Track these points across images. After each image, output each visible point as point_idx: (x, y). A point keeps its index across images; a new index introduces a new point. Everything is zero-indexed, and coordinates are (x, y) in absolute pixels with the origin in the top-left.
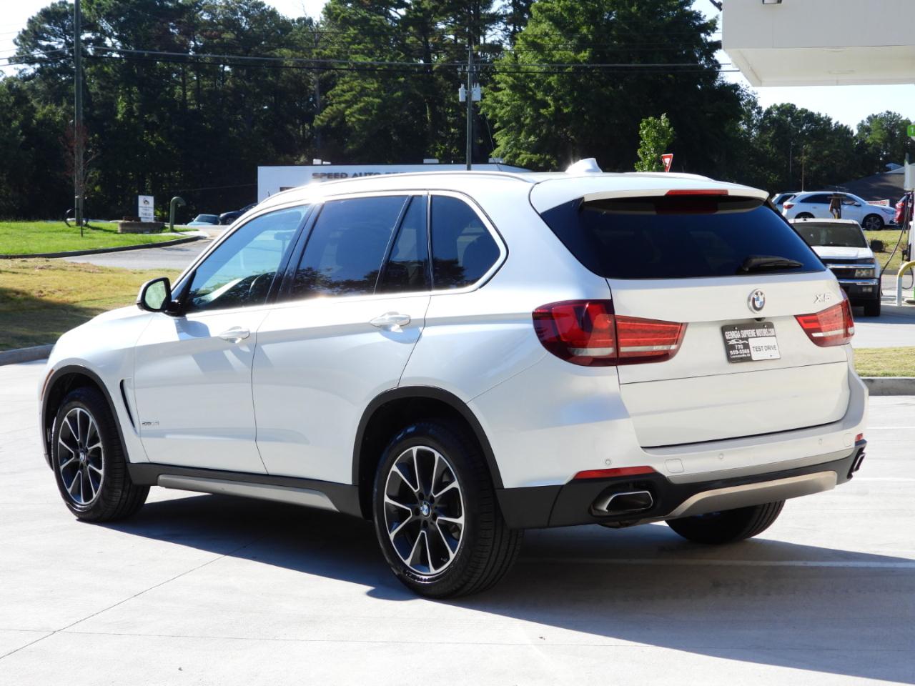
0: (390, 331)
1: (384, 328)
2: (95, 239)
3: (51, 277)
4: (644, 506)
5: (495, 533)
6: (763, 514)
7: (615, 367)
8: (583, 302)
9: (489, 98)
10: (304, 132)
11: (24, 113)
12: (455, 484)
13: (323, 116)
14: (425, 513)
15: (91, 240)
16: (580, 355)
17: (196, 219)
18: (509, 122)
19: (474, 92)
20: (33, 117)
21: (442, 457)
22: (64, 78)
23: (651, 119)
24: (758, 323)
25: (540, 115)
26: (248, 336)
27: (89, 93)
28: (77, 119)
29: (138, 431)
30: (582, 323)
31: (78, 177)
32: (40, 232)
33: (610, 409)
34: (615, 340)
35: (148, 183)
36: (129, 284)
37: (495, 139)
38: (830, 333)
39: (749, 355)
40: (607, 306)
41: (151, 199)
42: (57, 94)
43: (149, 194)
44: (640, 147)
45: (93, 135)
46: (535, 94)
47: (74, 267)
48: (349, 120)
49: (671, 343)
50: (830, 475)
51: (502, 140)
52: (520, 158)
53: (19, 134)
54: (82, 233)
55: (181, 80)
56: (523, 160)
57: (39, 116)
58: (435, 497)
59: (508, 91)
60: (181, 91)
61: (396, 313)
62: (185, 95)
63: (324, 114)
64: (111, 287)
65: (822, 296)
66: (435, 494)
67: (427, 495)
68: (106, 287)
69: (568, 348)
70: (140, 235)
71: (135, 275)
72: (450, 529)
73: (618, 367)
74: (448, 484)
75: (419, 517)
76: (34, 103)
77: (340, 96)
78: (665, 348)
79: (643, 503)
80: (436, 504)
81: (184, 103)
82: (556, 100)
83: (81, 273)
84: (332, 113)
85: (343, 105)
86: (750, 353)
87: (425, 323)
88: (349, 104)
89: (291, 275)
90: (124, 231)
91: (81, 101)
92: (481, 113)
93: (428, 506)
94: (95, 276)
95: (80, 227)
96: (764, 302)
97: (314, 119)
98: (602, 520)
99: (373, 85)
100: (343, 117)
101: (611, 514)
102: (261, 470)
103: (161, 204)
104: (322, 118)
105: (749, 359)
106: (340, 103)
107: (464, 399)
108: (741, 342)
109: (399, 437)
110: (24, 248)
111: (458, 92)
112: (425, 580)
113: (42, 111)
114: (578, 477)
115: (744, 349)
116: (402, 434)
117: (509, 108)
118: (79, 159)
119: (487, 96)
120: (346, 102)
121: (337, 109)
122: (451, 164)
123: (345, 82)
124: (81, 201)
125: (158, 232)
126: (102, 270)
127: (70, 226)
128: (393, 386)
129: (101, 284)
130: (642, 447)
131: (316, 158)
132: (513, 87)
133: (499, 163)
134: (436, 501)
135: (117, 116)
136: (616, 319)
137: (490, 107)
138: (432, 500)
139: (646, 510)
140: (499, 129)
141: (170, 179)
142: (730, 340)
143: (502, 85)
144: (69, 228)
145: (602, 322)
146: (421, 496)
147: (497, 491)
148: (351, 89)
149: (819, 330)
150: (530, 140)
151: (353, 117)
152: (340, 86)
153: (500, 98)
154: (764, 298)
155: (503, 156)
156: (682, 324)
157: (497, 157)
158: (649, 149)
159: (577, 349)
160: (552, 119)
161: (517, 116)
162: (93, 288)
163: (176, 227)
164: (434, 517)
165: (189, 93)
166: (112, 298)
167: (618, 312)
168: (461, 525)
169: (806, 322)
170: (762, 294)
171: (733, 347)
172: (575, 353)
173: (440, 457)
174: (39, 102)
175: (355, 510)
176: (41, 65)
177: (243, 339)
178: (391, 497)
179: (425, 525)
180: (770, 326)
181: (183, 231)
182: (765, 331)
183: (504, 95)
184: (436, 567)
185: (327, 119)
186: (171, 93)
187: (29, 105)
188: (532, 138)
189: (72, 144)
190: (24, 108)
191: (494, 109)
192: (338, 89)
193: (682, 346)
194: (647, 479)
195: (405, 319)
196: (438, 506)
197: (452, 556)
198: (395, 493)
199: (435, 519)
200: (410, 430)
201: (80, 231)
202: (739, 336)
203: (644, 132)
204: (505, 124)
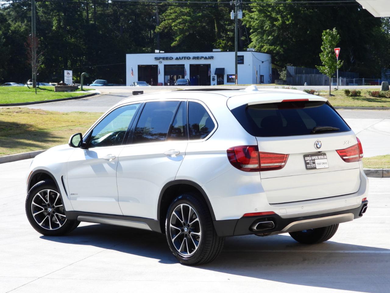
0: (171, 157)
1: (169, 156)
2: (43, 95)
3: (22, 117)
4: (271, 227)
5: (213, 239)
6: (329, 231)
7: (259, 172)
8: (247, 146)
9: (247, 16)
10: (151, 35)
11: (5, 27)
12: (197, 219)
13: (160, 26)
14: (186, 231)
15: (41, 96)
16: (245, 167)
17: (94, 82)
18: (257, 29)
19: (239, 14)
20: (10, 29)
21: (192, 208)
22: (25, 8)
23: (328, 30)
24: (319, 154)
25: (274, 25)
26: (114, 158)
27: (38, 16)
28: (33, 34)
29: (69, 197)
30: (246, 155)
31: (34, 63)
32: (14, 91)
33: (257, 189)
34: (259, 162)
35: (69, 63)
36: (61, 120)
37: (250, 38)
38: (351, 157)
39: (315, 167)
40: (256, 148)
41: (71, 72)
42: (22, 16)
43: (70, 69)
44: (322, 45)
45: (40, 38)
46: (271, 14)
47: (33, 111)
48: (174, 29)
49: (282, 162)
50: (351, 215)
51: (254, 38)
52: (264, 48)
53: (2, 38)
54: (36, 92)
55: (86, 8)
56: (265, 49)
57: (12, 28)
58: (190, 224)
59: (257, 13)
60: (86, 14)
61: (174, 150)
62: (88, 16)
63: (160, 25)
64: (52, 122)
65: (348, 142)
66: (190, 223)
67: (187, 224)
68: (49, 122)
69: (241, 165)
70: (66, 92)
71: (64, 116)
72: (196, 237)
73: (261, 172)
74: (195, 219)
75: (184, 233)
76: (10, 21)
77: (169, 16)
78: (279, 164)
79: (270, 226)
80: (190, 227)
81: (88, 20)
82: (282, 17)
83: (37, 114)
84: (165, 25)
85: (171, 21)
86: (315, 166)
87: (185, 154)
88: (174, 20)
89: (133, 130)
90: (56, 91)
91: (35, 24)
92: (243, 24)
93: (187, 228)
94: (44, 116)
95: (35, 88)
96: (321, 145)
97: (155, 28)
98: (256, 233)
99: (186, 10)
100: (171, 27)
101: (257, 230)
102: (120, 214)
103: (76, 74)
104: (159, 27)
105: (315, 168)
106: (169, 19)
107: (201, 185)
108: (312, 161)
109: (176, 200)
110: (7, 100)
111: (230, 14)
112: (186, 258)
113: (14, 26)
114: (245, 216)
115: (313, 164)
116: (176, 199)
117: (257, 22)
118: (34, 54)
119: (246, 15)
120: (172, 19)
121: (168, 23)
122: (227, 51)
123: (171, 9)
124: (35, 75)
125: (74, 91)
126: (47, 113)
127: (30, 88)
128: (173, 179)
129: (47, 121)
130: (270, 204)
131: (157, 49)
132: (260, 11)
133: (253, 51)
134: (190, 226)
135: (53, 27)
136: (259, 153)
137: (248, 21)
138: (189, 226)
139: (272, 229)
140: (253, 32)
141: (81, 61)
142: (307, 160)
143: (254, 10)
144: (29, 89)
145: (254, 154)
146: (184, 224)
147: (213, 221)
148: (175, 12)
149: (346, 156)
150: (269, 38)
151: (176, 26)
152: (169, 10)
153: (253, 16)
154: (321, 144)
155: (255, 47)
156: (287, 155)
157: (252, 48)
158: (327, 47)
159: (244, 165)
160: (280, 27)
161: (261, 26)
162: (43, 123)
163: (85, 87)
164: (189, 233)
165: (90, 15)
166: (53, 128)
167: (260, 150)
168: (200, 235)
169: (341, 152)
170: (320, 142)
171: (308, 163)
172: (243, 167)
173: (191, 209)
174: (12, 21)
175: (159, 230)
176: (13, 2)
177: (113, 159)
178: (172, 225)
179: (186, 236)
180: (325, 154)
181: (88, 90)
182: (322, 157)
183: (255, 15)
184: (190, 252)
185: (162, 28)
186: (81, 15)
187: (7, 23)
188: (270, 37)
189: (31, 47)
190: (5, 25)
191: (250, 22)
192: (168, 12)
193: (287, 163)
194: (272, 216)
195: (177, 152)
196: (191, 228)
197: (196, 248)
198: (174, 223)
199: (190, 234)
200: (180, 197)
201: (35, 90)
202: (311, 159)
203: (324, 38)
204: (255, 30)
